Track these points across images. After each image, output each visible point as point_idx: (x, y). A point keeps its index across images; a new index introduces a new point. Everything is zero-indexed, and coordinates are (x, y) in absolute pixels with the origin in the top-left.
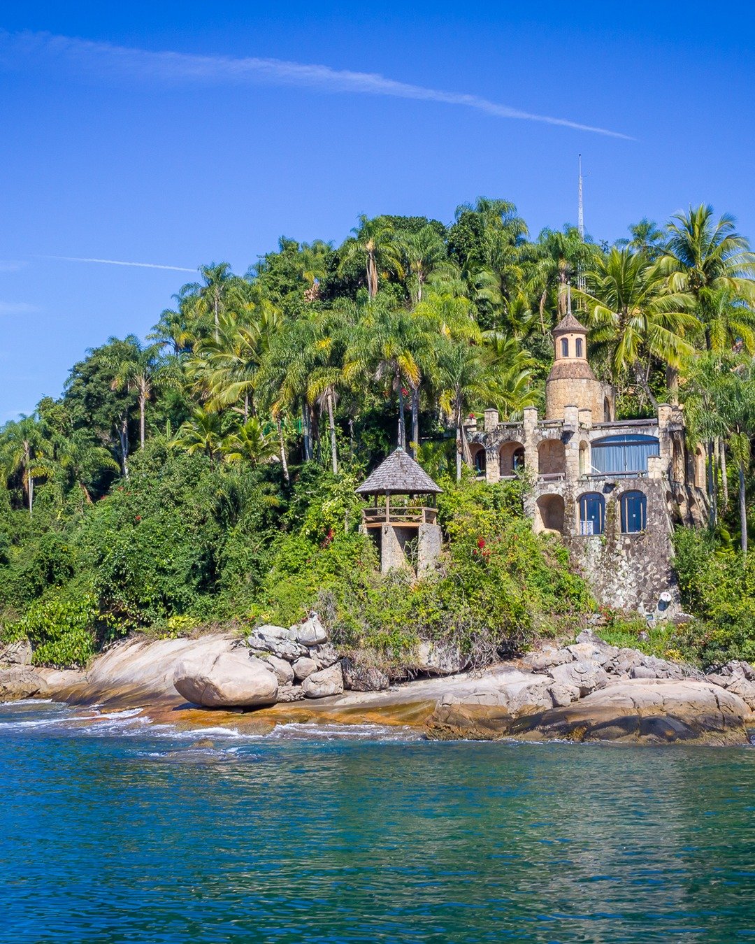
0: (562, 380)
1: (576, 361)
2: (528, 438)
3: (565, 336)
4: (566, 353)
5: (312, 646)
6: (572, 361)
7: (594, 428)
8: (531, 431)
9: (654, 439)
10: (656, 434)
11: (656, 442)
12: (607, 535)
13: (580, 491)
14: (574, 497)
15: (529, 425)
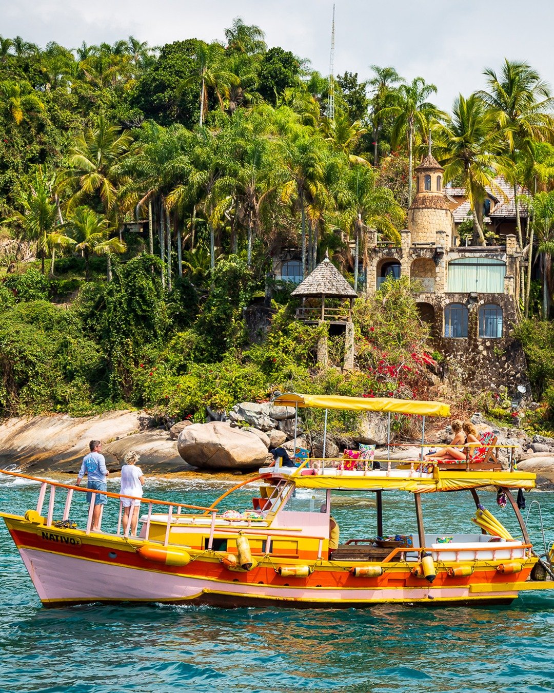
0: (426, 210)
1: (437, 194)
2: (404, 256)
3: (428, 173)
4: (428, 188)
5: (281, 420)
6: (434, 194)
7: (452, 251)
8: (407, 250)
9: (502, 263)
10: (504, 258)
11: (504, 265)
12: (470, 338)
13: (448, 301)
14: (442, 306)
15: (406, 245)
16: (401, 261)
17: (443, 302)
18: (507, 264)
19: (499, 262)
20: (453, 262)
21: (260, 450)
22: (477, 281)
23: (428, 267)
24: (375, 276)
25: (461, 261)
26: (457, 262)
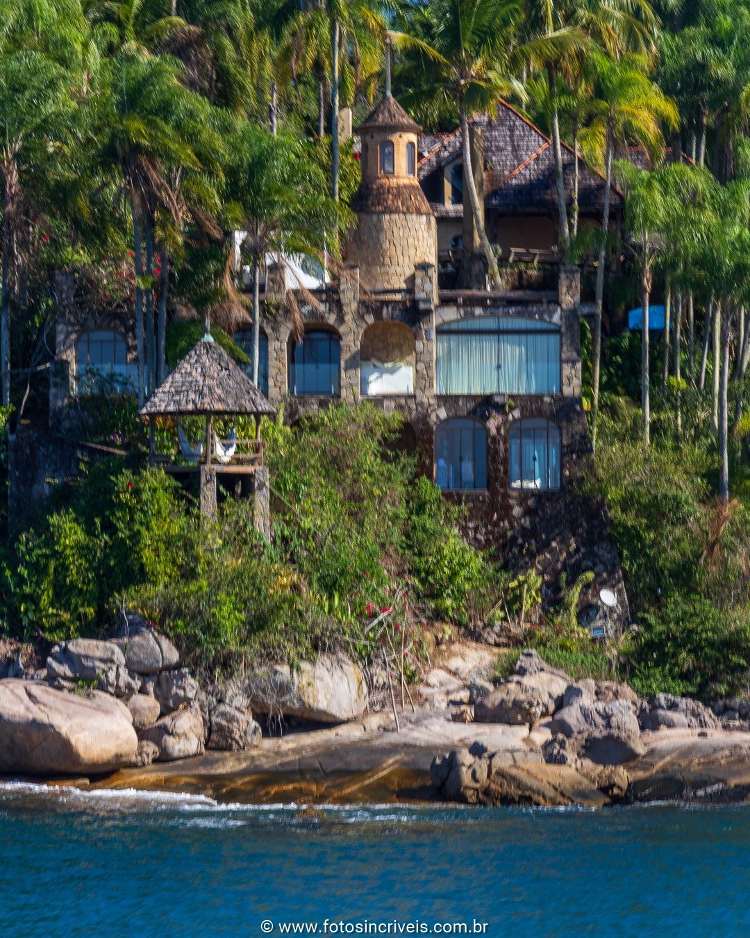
0: (387, 217)
1: (407, 182)
2: (346, 318)
3: (388, 136)
5: (147, 675)
6: (401, 182)
8: (354, 306)
9: (552, 327)
10: (556, 318)
11: (557, 331)
12: (494, 493)
13: (443, 414)
14: (432, 423)
15: (350, 295)
16: (342, 330)
17: (433, 417)
18: (563, 330)
19: (545, 326)
20: (445, 327)
21: (123, 736)
22: (499, 367)
23: (394, 340)
24: (286, 362)
25: (464, 325)
26: (454, 327)
